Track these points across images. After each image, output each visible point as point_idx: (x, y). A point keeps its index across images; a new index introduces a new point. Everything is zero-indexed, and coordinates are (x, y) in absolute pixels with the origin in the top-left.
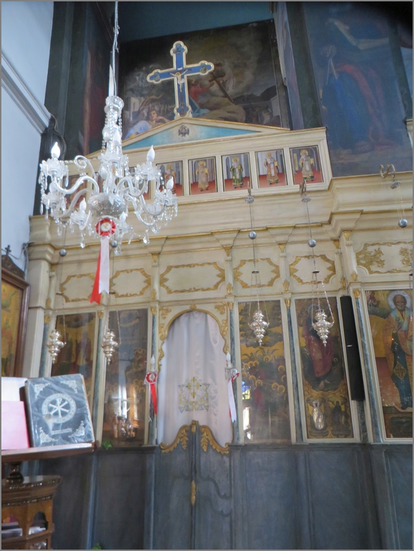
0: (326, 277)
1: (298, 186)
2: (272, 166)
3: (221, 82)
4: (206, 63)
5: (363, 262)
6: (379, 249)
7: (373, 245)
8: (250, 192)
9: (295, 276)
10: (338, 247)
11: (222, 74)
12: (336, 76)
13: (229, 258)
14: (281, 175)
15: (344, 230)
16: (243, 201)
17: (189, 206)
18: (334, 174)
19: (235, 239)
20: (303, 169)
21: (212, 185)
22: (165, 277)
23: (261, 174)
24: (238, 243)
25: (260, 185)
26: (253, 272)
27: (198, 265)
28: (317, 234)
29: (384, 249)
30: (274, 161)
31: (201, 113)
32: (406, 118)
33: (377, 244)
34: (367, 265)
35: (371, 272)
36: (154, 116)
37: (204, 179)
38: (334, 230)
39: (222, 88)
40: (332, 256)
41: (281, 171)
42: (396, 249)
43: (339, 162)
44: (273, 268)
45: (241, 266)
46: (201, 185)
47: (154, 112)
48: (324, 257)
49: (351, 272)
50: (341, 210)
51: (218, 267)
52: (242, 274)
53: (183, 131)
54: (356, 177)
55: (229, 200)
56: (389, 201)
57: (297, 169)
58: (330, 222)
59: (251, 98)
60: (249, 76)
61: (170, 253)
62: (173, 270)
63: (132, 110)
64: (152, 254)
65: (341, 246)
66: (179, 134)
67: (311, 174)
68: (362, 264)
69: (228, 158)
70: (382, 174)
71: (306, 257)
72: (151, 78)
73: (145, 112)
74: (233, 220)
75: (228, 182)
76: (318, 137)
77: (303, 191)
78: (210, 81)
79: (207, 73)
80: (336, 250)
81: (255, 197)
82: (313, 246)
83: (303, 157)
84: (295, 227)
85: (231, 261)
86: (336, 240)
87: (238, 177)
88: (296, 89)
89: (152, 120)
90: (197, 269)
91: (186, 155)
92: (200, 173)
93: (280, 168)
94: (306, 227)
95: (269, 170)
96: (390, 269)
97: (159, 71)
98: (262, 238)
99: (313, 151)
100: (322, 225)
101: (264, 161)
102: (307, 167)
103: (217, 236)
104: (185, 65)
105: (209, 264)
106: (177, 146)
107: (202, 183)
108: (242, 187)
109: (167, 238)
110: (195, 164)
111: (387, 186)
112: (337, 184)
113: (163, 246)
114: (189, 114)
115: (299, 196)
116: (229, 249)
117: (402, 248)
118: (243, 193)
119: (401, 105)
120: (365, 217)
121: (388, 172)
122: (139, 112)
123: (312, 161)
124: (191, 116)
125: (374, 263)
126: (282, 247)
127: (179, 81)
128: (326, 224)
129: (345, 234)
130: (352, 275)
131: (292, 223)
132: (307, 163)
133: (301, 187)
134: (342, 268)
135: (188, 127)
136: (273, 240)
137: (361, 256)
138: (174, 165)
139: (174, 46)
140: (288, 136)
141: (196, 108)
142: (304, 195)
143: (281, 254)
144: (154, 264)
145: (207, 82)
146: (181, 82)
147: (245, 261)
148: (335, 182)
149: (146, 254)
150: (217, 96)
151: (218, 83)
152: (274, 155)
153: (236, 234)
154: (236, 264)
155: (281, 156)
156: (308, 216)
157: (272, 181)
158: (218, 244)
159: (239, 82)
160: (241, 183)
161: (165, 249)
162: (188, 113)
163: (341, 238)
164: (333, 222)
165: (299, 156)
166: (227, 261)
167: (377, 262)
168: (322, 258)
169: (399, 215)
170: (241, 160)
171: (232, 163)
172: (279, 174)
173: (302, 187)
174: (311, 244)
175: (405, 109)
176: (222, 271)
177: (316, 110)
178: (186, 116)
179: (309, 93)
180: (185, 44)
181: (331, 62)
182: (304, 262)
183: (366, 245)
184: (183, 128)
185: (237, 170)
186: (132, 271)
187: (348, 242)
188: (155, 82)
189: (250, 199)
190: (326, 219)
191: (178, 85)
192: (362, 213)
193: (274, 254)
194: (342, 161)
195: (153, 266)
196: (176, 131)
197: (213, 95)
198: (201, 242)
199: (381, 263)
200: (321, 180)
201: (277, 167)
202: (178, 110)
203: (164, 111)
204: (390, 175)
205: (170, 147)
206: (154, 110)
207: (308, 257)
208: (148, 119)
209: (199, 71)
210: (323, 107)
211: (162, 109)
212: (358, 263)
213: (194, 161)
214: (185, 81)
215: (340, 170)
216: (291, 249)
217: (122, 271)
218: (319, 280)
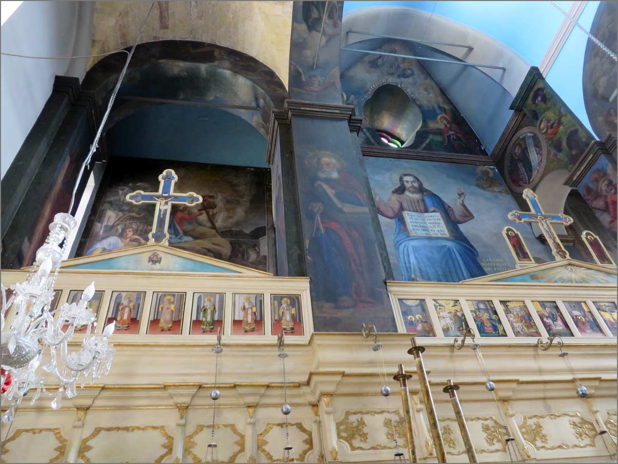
0: (301, 452)
1: (276, 337)
2: (250, 311)
3: (211, 213)
4: (195, 195)
5: (344, 435)
6: (362, 419)
7: (355, 413)
8: (219, 339)
9: (263, 451)
10: (317, 414)
11: (213, 206)
12: (323, 231)
13: (183, 421)
14: (259, 322)
15: (324, 394)
16: (210, 349)
17: (143, 349)
18: (316, 329)
19: (193, 397)
20: (283, 318)
21: (176, 325)
22: (88, 443)
23: (237, 319)
24: (197, 401)
25: (234, 332)
26: (209, 446)
27: (138, 428)
28: (294, 396)
29: (367, 418)
30: (253, 306)
31: (184, 240)
32: (386, 279)
33: (361, 412)
34: (349, 440)
35: (353, 448)
36: (130, 234)
37: (168, 317)
38: (313, 393)
39: (211, 219)
40: (309, 425)
41: (258, 318)
42: (379, 420)
43: (322, 315)
44: (238, 438)
45: (196, 433)
46: (162, 324)
47: (130, 229)
48: (300, 426)
49: (330, 448)
50: (322, 370)
51: (166, 434)
52: (196, 444)
53: (155, 259)
54: (338, 334)
55: (194, 346)
56: (371, 363)
57: (277, 318)
58: (308, 383)
59: (240, 234)
60: (240, 212)
61: (104, 408)
62: (103, 433)
63: (105, 223)
64: (77, 408)
65: (320, 413)
66: (149, 261)
67: (291, 325)
68: (342, 438)
69: (200, 296)
70: (364, 333)
71: (279, 425)
72: (131, 198)
73: (120, 228)
74: (194, 371)
75: (197, 323)
76: (301, 287)
77: (281, 344)
78: (199, 210)
79: (194, 204)
80: (315, 418)
81: (224, 345)
82: (287, 413)
83: (284, 305)
84: (268, 386)
85: (184, 425)
86: (315, 406)
87: (209, 318)
88: (283, 235)
89: (126, 238)
90: (136, 435)
91: (151, 286)
92: (165, 309)
93: (258, 315)
94: (282, 387)
95: (246, 315)
96: (374, 445)
97: (142, 192)
98: (227, 397)
99: (295, 301)
100: (299, 385)
101: (241, 305)
102: (288, 317)
103: (171, 391)
104: (172, 192)
105: (154, 428)
106: (144, 274)
107: (165, 321)
108: (211, 331)
109: (103, 388)
110: (161, 297)
111: (369, 346)
112: (318, 340)
113: (95, 398)
114: (165, 242)
115: (276, 349)
116: (183, 409)
117: (386, 419)
118: (212, 339)
119: (382, 267)
120: (347, 380)
121: (370, 331)
122: (113, 227)
123: (293, 311)
124: (167, 244)
125: (357, 436)
126: (251, 410)
127: (162, 207)
128: (304, 385)
129: (325, 399)
130: (331, 453)
131: (265, 381)
132: (288, 312)
133: (278, 339)
134: (321, 441)
135: (161, 255)
136: (242, 401)
137: (342, 427)
138: (135, 295)
139: (165, 173)
140: (270, 281)
141: (179, 234)
142: (281, 348)
143: (250, 420)
144: (76, 423)
145: (196, 211)
146: (163, 208)
147: (203, 426)
148: (316, 337)
149: (69, 408)
150: (204, 226)
151: (208, 213)
152: (253, 301)
153: (196, 390)
154: (190, 430)
155: (261, 301)
156: (283, 373)
157: (248, 328)
158: (171, 402)
159: (229, 217)
160: (211, 327)
161: (98, 403)
162: (164, 240)
163: (321, 403)
164: (312, 383)
165: (280, 304)
166: (179, 425)
167: (359, 435)
168: (298, 427)
169: (381, 379)
170: (215, 301)
171: (204, 302)
172: (256, 321)
173: (280, 339)
174: (284, 410)
175: (385, 271)
176: (170, 438)
177: (301, 259)
178: (161, 244)
179: (296, 240)
180: (176, 173)
181: (318, 217)
182: (276, 431)
183: (348, 413)
184: (155, 255)
185: (209, 311)
186: (41, 431)
187: (328, 409)
188: (134, 202)
189: (219, 348)
190: (305, 378)
191: (160, 210)
192: (343, 374)
193: (239, 419)
194: (325, 315)
195: (75, 427)
196: (145, 257)
197: (200, 224)
198: (148, 397)
199: (364, 436)
200: (301, 333)
201: (255, 313)
202: (153, 236)
203: (141, 231)
204: (372, 335)
205: (134, 274)
206: (131, 227)
207: (281, 425)
208: (121, 235)
209: (185, 201)
210: (309, 258)
211: (141, 228)
212: (339, 436)
213: (160, 294)
214: (169, 208)
215: (323, 325)
216: (262, 413)
217: (27, 431)
218: (291, 457)
